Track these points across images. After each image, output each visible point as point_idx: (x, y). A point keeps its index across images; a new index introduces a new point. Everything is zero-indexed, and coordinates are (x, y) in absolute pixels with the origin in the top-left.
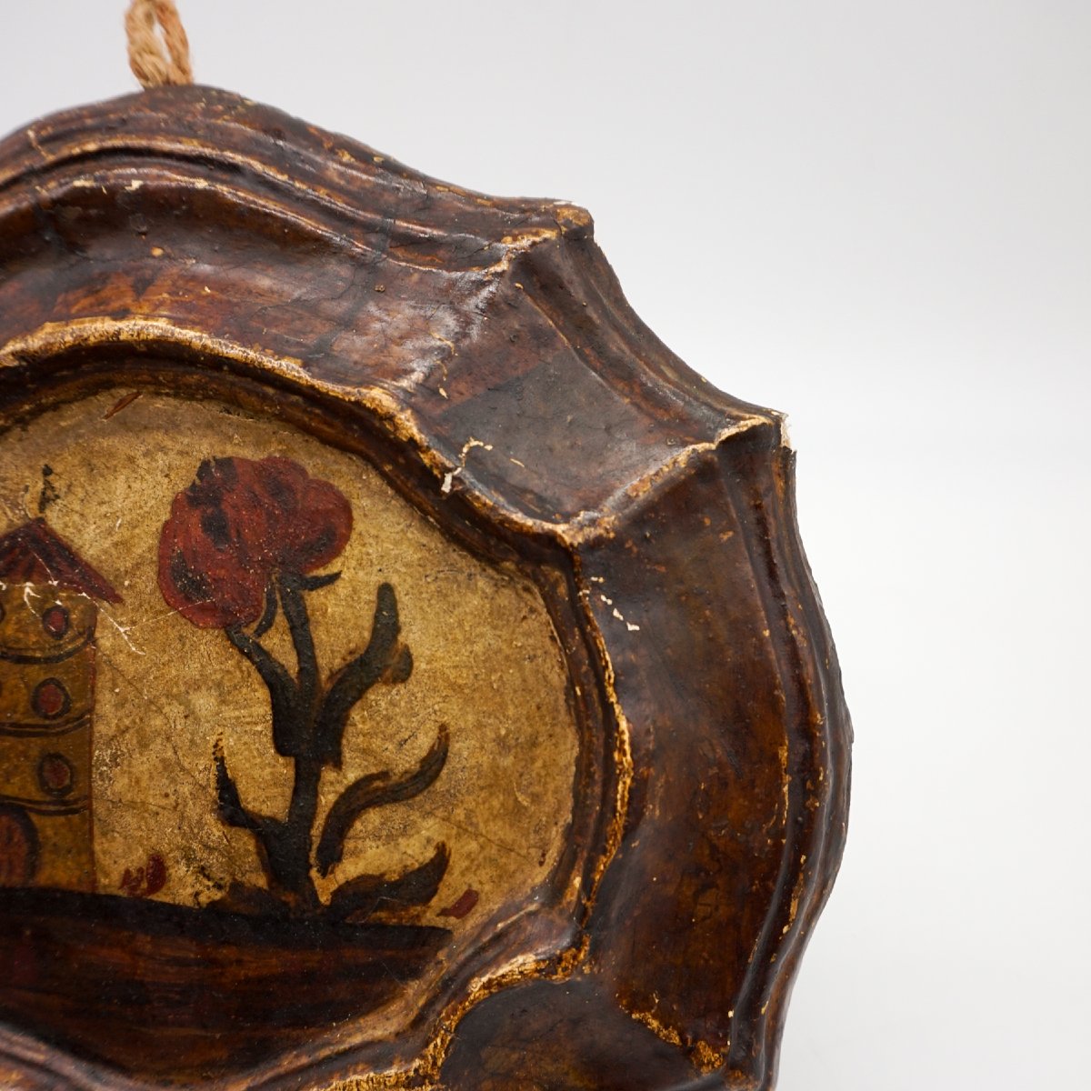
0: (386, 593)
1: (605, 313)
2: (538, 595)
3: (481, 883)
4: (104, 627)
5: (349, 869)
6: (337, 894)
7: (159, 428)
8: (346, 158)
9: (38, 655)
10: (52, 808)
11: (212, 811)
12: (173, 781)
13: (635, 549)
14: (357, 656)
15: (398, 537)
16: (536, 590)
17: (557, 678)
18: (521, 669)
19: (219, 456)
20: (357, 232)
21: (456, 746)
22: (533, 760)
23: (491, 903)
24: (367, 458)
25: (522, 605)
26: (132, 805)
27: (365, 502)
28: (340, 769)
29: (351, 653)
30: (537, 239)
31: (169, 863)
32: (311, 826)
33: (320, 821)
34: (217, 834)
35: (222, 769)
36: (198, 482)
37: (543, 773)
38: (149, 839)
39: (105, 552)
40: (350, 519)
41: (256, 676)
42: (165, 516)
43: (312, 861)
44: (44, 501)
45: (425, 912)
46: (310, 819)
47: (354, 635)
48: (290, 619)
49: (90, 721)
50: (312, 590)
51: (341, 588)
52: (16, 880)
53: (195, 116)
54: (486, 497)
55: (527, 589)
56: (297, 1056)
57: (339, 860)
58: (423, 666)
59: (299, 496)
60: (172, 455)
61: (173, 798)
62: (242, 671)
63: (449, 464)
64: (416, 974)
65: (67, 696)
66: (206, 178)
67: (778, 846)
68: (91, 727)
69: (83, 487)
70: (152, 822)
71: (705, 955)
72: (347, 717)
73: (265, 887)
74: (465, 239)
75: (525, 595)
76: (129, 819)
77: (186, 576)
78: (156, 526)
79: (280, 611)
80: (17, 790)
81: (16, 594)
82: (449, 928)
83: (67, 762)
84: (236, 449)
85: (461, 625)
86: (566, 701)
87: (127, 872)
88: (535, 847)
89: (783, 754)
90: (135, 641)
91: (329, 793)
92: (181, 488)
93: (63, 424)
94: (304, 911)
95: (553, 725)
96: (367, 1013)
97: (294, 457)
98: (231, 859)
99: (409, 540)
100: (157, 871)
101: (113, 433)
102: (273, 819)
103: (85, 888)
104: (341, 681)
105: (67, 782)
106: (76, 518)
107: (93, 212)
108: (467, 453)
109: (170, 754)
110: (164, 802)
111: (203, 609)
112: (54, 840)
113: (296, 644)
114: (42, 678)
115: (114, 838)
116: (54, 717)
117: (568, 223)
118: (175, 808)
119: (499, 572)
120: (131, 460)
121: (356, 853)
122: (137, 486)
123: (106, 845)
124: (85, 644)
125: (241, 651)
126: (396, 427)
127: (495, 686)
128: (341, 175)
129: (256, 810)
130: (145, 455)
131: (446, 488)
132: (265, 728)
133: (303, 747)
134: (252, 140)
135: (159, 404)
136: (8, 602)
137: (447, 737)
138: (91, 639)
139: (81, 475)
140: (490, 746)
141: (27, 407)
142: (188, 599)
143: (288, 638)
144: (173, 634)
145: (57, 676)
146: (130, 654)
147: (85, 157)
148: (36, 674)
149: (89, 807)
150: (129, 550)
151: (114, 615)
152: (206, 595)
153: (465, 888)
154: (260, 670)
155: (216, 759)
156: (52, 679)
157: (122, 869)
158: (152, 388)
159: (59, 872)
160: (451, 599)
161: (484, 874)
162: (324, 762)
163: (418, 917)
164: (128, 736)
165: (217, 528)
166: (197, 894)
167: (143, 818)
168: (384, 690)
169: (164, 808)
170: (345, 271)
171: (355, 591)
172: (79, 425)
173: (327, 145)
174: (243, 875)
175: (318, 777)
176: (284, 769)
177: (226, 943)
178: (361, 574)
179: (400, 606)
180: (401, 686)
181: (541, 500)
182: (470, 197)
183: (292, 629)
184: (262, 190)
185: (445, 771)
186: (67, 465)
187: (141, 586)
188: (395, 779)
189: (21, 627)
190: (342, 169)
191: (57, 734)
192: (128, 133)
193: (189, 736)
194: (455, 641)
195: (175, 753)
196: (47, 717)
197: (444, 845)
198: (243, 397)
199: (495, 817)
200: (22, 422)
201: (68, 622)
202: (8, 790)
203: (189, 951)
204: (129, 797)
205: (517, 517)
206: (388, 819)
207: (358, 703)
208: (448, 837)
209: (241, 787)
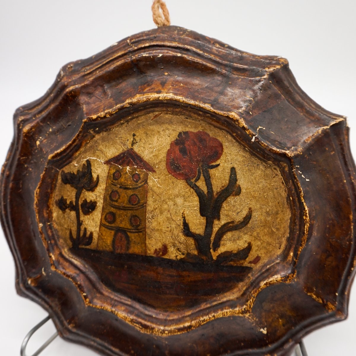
0: (233, 169)
1: (294, 89)
2: (279, 170)
3: (261, 254)
4: (150, 179)
5: (222, 250)
6: (219, 257)
7: (167, 123)
8: (218, 46)
9: (131, 187)
10: (134, 231)
11: (181, 232)
12: (170, 223)
13: (307, 157)
14: (225, 188)
15: (236, 154)
16: (278, 169)
17: (284, 194)
18: (273, 192)
19: (184, 131)
20: (222, 67)
21: (254, 214)
22: (277, 218)
23: (264, 260)
24: (228, 132)
25: (273, 173)
26: (158, 230)
27: (227, 144)
28: (220, 220)
29: (223, 187)
30: (275, 68)
31: (168, 247)
32: (211, 237)
33: (213, 236)
34: (183, 239)
35: (184, 220)
36: (178, 138)
37: (280, 222)
38: (162, 240)
39: (151, 158)
40: (223, 149)
41: (195, 194)
42: (168, 148)
43: (211, 247)
44: (133, 144)
45: (244, 262)
46: (211, 235)
47: (224, 182)
48: (205, 177)
49: (146, 206)
50: (211, 169)
51: (220, 168)
52: (123, 251)
53: (175, 36)
54: (265, 143)
55: (275, 169)
56: (206, 304)
57: (219, 247)
58: (244, 191)
59: (208, 142)
60: (171, 131)
61: (170, 228)
62: (191, 192)
63: (254, 133)
64: (242, 280)
65: (139, 199)
66: (180, 53)
67: (350, 244)
68: (146, 208)
69: (144, 140)
70: (163, 235)
71: (329, 276)
72: (222, 206)
73: (197, 254)
74: (254, 69)
75: (274, 170)
76: (157, 234)
77: (174, 165)
78: (166, 150)
79: (202, 175)
80: (124, 226)
81: (124, 170)
82: (252, 267)
83: (138, 218)
84: (189, 129)
85: (255, 179)
86: (287, 201)
87: (156, 250)
88: (277, 243)
89: (351, 217)
90: (159, 183)
91: (216, 227)
92: (173, 140)
93: (139, 122)
94: (208, 262)
95: (283, 208)
96: (227, 292)
97: (206, 131)
98: (187, 246)
99: (240, 154)
100: (165, 249)
101: (153, 124)
102: (199, 235)
103: (143, 254)
104: (220, 195)
105: (139, 223)
106: (142, 148)
107: (148, 63)
108: (258, 130)
109: (169, 216)
110: (167, 229)
111: (179, 174)
112: (135, 240)
113: (207, 184)
114: (132, 193)
115: (152, 240)
116: (135, 205)
117: (283, 63)
118: (170, 231)
119: (266, 164)
120: (159, 132)
121: (224, 245)
122: (160, 139)
123: (150, 242)
124: (144, 184)
125: (190, 186)
126: (239, 123)
127: (266, 197)
128: (217, 51)
129: (195, 232)
130: (163, 130)
131: (253, 140)
132: (197, 208)
133: (209, 214)
134: (191, 41)
135: (167, 116)
136: (122, 172)
137: (251, 211)
138: (146, 182)
139: (144, 136)
140: (264, 214)
141: (130, 118)
142: (175, 171)
143: (204, 183)
144: (170, 181)
145: (136, 193)
146: (158, 187)
147: (145, 48)
148: (130, 193)
149: (145, 231)
150: (158, 157)
151: (153, 176)
152: (180, 170)
153: (257, 255)
154: (196, 192)
155: (183, 217)
156: (135, 194)
157: (154, 249)
158: (165, 112)
159: (135, 249)
160: (252, 171)
161: (263, 251)
162: (215, 218)
163: (242, 264)
164: (157, 210)
165: (183, 151)
166: (176, 256)
167: (161, 234)
168: (233, 198)
169: (167, 231)
170: (220, 78)
171: (224, 169)
172: (144, 122)
173: (212, 42)
174: (190, 251)
175: (213, 222)
176: (203, 220)
177: (185, 271)
178: (226, 164)
179: (237, 173)
180: (238, 197)
181: (280, 143)
182: (254, 56)
183: (206, 180)
184: (196, 56)
185: (251, 221)
186: (140, 133)
187: (161, 168)
188: (236, 223)
189: (126, 179)
190: (217, 49)
191: (136, 210)
192: (157, 41)
193: (175, 211)
194: (254, 184)
195: (171, 215)
196: (133, 205)
197: (250, 243)
198: (192, 114)
199: (266, 235)
200: (128, 122)
201: (139, 178)
202: (122, 225)
203: (174, 273)
204: (157, 228)
205: (275, 149)
206: (234, 235)
207: (225, 202)
208: (252, 240)
209: (190, 225)
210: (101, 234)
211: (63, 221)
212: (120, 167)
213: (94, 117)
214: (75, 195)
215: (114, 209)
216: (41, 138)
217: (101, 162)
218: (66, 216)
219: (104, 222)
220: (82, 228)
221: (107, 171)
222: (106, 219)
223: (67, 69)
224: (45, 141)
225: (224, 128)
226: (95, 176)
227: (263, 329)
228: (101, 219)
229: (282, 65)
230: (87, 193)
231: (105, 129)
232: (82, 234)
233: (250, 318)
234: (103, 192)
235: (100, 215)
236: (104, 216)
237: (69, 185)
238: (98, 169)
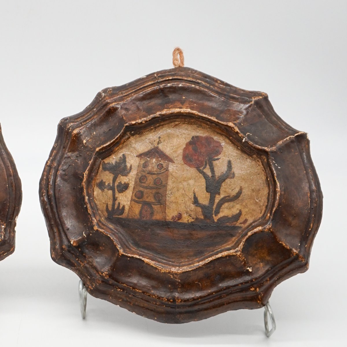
0: (229, 162)
3: (248, 217)
4: (170, 167)
5: (221, 215)
6: (218, 220)
7: (184, 130)
8: (219, 82)
9: (156, 173)
10: (157, 204)
11: (192, 203)
12: (184, 197)
13: (279, 154)
14: (224, 173)
15: (232, 151)
16: (260, 161)
17: (264, 178)
18: (257, 176)
19: (196, 135)
21: (243, 191)
22: (259, 193)
23: (250, 221)
24: (226, 136)
25: (257, 164)
26: (175, 202)
28: (220, 195)
29: (222, 173)
30: (259, 98)
31: (182, 214)
33: (215, 205)
34: (193, 208)
35: (195, 195)
36: (191, 140)
37: (261, 196)
38: (178, 209)
39: (171, 153)
40: (222, 148)
41: (203, 177)
42: (184, 146)
43: (213, 213)
44: (158, 143)
45: (237, 223)
46: (213, 205)
48: (210, 166)
49: (166, 186)
50: (214, 161)
51: (220, 160)
52: (148, 219)
54: (251, 143)
55: (258, 161)
57: (219, 213)
58: (237, 175)
59: (212, 143)
60: (187, 135)
61: (184, 201)
62: (200, 176)
63: (244, 136)
64: (234, 236)
65: (161, 181)
66: (194, 85)
69: (167, 141)
70: (179, 206)
72: (221, 185)
73: (203, 219)
74: (244, 98)
75: (258, 162)
76: (174, 205)
77: (188, 158)
78: (182, 148)
79: (208, 164)
80: (149, 200)
81: (151, 161)
82: (241, 226)
83: (161, 194)
84: (199, 134)
85: (244, 167)
86: (266, 182)
88: (259, 210)
90: (177, 170)
91: (217, 200)
92: (188, 141)
93: (164, 129)
94: (211, 223)
95: (263, 187)
96: (224, 244)
97: (211, 136)
98: (196, 213)
99: (234, 152)
100: (180, 216)
101: (175, 130)
102: (205, 205)
103: (163, 220)
104: (220, 178)
105: (161, 198)
106: (165, 146)
107: (171, 90)
108: (247, 135)
109: (184, 192)
110: (182, 202)
111: (192, 164)
112: (157, 210)
113: (211, 171)
114: (156, 177)
115: (171, 209)
116: (159, 185)
117: (264, 95)
118: (184, 203)
119: (252, 158)
120: (178, 136)
121: (222, 212)
122: (179, 140)
123: (169, 211)
125: (200, 172)
126: (234, 129)
127: (252, 179)
128: (218, 85)
129: (202, 203)
130: (181, 135)
131: (244, 141)
132: (204, 187)
133: (212, 191)
134: (201, 78)
135: (184, 125)
136: (150, 163)
137: (242, 189)
138: (167, 170)
139: (167, 138)
140: (250, 191)
141: (158, 125)
142: (189, 162)
143: (209, 170)
144: (185, 169)
145: (160, 177)
146: (176, 173)
147: (169, 80)
149: (165, 203)
150: (176, 153)
151: (173, 165)
152: (193, 161)
153: (245, 218)
155: (194, 193)
157: (172, 216)
158: (183, 122)
159: (158, 216)
160: (243, 163)
162: (216, 194)
163: (235, 224)
164: (174, 189)
165: (195, 149)
166: (188, 220)
167: (177, 205)
168: (229, 179)
171: (223, 161)
173: (215, 80)
174: (199, 216)
175: (215, 197)
176: (208, 195)
177: (194, 230)
178: (224, 158)
179: (232, 164)
180: (232, 179)
182: (244, 90)
183: (210, 168)
184: (204, 87)
185: (241, 195)
186: (164, 136)
187: (179, 160)
188: (231, 197)
189: (152, 167)
191: (159, 189)
192: (177, 76)
193: (188, 189)
196: (157, 185)
197: (241, 210)
198: (203, 124)
199: (251, 204)
200: (155, 128)
201: (163, 167)
202: (147, 200)
203: (186, 232)
204: (174, 201)
205: (257, 146)
206: (229, 204)
207: (224, 182)
208: (242, 208)
209: (199, 199)
210: (132, 207)
211: (102, 197)
212: (148, 159)
213: (133, 122)
214: (112, 178)
215: (142, 189)
216: (87, 138)
217: (134, 156)
218: (104, 194)
219: (134, 198)
220: (117, 202)
221: (138, 162)
222: (135, 196)
223: (108, 91)
224: (90, 140)
225: (224, 134)
226: (128, 165)
227: (250, 268)
228: (132, 196)
229: (263, 97)
230: (122, 177)
231: (138, 133)
232: (116, 207)
233: (240, 256)
234: (135, 177)
235: (131, 193)
236: (134, 194)
237: (108, 172)
238: (131, 160)
